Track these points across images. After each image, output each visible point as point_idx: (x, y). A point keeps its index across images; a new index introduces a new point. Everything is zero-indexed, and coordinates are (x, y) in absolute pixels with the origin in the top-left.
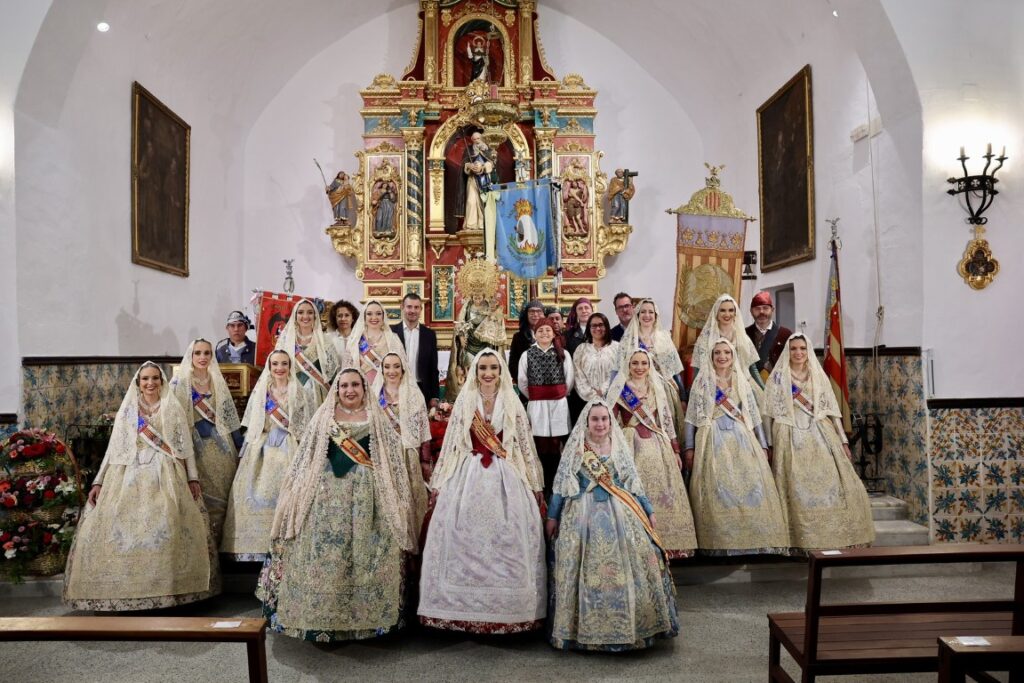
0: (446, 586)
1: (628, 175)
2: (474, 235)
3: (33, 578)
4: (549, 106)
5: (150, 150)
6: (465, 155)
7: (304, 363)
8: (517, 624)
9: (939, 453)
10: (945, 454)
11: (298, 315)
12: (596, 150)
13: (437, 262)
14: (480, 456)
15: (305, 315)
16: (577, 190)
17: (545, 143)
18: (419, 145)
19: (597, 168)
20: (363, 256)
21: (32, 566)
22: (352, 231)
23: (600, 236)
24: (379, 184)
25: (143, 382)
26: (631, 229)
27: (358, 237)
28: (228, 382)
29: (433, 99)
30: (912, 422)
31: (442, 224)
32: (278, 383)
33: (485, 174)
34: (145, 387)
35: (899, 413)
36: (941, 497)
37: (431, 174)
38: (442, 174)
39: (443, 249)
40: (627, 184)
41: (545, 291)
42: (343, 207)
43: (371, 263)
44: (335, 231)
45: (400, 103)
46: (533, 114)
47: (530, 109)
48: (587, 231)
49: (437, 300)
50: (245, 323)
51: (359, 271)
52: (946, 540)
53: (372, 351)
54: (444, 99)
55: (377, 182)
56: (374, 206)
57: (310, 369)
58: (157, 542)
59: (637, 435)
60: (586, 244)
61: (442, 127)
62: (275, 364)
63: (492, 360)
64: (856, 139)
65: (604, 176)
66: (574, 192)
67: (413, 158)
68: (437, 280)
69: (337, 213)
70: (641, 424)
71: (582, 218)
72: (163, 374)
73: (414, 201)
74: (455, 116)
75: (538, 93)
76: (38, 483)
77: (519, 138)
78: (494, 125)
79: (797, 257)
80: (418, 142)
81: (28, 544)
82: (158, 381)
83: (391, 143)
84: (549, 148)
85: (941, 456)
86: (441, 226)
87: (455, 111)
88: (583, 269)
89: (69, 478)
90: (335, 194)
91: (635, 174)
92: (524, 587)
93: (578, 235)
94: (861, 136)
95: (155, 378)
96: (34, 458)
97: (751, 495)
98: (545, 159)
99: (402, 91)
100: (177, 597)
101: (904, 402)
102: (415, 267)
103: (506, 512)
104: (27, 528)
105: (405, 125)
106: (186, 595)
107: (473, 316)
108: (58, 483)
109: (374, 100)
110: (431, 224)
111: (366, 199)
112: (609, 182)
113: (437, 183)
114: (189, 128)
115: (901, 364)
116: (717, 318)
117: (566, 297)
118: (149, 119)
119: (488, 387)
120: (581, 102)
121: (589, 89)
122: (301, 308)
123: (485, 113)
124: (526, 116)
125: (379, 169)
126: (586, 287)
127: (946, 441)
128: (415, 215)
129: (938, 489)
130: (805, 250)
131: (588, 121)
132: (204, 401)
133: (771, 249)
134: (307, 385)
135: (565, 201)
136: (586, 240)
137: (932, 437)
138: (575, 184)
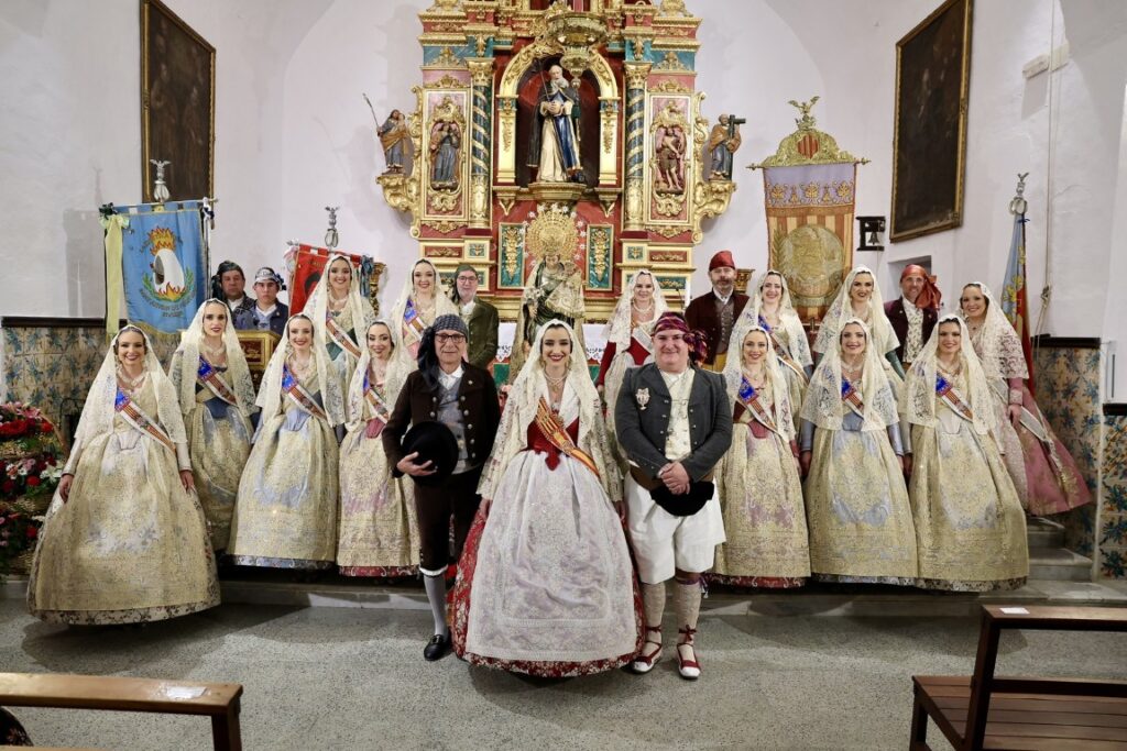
0: (501, 619)
1: (734, 122)
2: (550, 188)
3: (18, 576)
4: (644, 36)
5: (165, 73)
6: (541, 92)
7: (335, 333)
8: (593, 662)
9: (1113, 470)
10: (1120, 471)
11: (332, 274)
12: (696, 92)
13: (505, 219)
14: (544, 455)
15: (340, 275)
16: (673, 139)
17: (636, 81)
18: (486, 79)
19: (698, 113)
20: (419, 210)
21: (14, 563)
22: (407, 181)
23: (698, 194)
24: (439, 126)
25: (122, 350)
26: (734, 187)
27: (414, 188)
28: (246, 352)
29: (505, 25)
30: (1080, 430)
31: (513, 175)
32: (298, 354)
33: (564, 116)
34: (125, 355)
35: (1063, 419)
36: (1111, 524)
37: (501, 114)
38: (514, 114)
39: (512, 204)
40: (732, 133)
41: (631, 256)
42: (396, 153)
43: (429, 218)
44: (387, 180)
45: (465, 28)
46: (623, 46)
47: (621, 39)
48: (683, 187)
49: (504, 264)
50: (276, 282)
51: (414, 228)
52: (1113, 576)
53: (418, 319)
54: (518, 25)
55: (437, 123)
56: (433, 151)
57: (343, 339)
58: (144, 543)
59: (750, 434)
60: (681, 203)
61: (515, 59)
62: (295, 331)
63: (561, 334)
64: (1030, 74)
65: (705, 122)
66: (669, 141)
67: (480, 94)
68: (505, 240)
69: (390, 159)
70: (755, 420)
71: (677, 171)
72: (148, 342)
73: (480, 146)
74: (531, 46)
75: (630, 20)
76: (20, 468)
77: (605, 74)
78: (577, 45)
79: (939, 224)
80: (486, 75)
81: (10, 539)
82: (141, 350)
83: (454, 77)
84: (641, 87)
85: (1116, 474)
86: (511, 177)
87: (530, 40)
88: (676, 233)
89: (58, 462)
90: (387, 136)
91: (742, 122)
92: (601, 617)
93: (672, 193)
94: (1037, 70)
95: (137, 345)
96: (14, 437)
97: (874, 511)
98: (636, 100)
99: (468, 13)
100: (168, 609)
101: (1071, 405)
102: (480, 225)
103: (578, 527)
104: (7, 519)
105: (470, 56)
106: (179, 606)
107: (544, 281)
108: (45, 468)
109: (435, 24)
110: (500, 175)
111: (425, 144)
112: (711, 131)
113: (507, 126)
114: (214, 50)
115: (1070, 359)
116: (850, 293)
117: (655, 265)
118: (162, 35)
119: (556, 368)
120: (681, 33)
121: (691, 16)
122: (334, 266)
123: (567, 30)
124: (614, 47)
125: (440, 108)
126: (679, 253)
127: (1123, 456)
128: (481, 163)
129: (1109, 513)
130: (950, 215)
131: (688, 57)
132: (217, 375)
133: (905, 213)
134: (339, 358)
135: (658, 151)
136: (681, 198)
137: (1106, 450)
138: (670, 131)
